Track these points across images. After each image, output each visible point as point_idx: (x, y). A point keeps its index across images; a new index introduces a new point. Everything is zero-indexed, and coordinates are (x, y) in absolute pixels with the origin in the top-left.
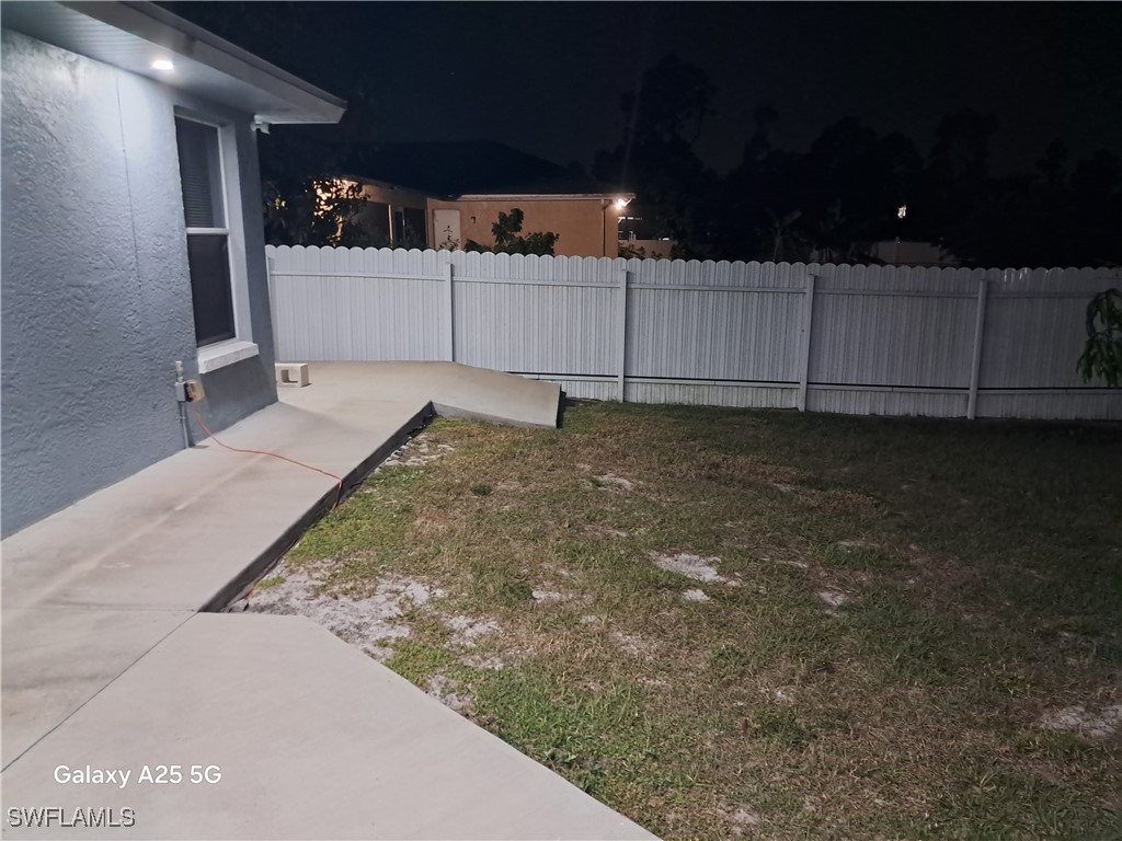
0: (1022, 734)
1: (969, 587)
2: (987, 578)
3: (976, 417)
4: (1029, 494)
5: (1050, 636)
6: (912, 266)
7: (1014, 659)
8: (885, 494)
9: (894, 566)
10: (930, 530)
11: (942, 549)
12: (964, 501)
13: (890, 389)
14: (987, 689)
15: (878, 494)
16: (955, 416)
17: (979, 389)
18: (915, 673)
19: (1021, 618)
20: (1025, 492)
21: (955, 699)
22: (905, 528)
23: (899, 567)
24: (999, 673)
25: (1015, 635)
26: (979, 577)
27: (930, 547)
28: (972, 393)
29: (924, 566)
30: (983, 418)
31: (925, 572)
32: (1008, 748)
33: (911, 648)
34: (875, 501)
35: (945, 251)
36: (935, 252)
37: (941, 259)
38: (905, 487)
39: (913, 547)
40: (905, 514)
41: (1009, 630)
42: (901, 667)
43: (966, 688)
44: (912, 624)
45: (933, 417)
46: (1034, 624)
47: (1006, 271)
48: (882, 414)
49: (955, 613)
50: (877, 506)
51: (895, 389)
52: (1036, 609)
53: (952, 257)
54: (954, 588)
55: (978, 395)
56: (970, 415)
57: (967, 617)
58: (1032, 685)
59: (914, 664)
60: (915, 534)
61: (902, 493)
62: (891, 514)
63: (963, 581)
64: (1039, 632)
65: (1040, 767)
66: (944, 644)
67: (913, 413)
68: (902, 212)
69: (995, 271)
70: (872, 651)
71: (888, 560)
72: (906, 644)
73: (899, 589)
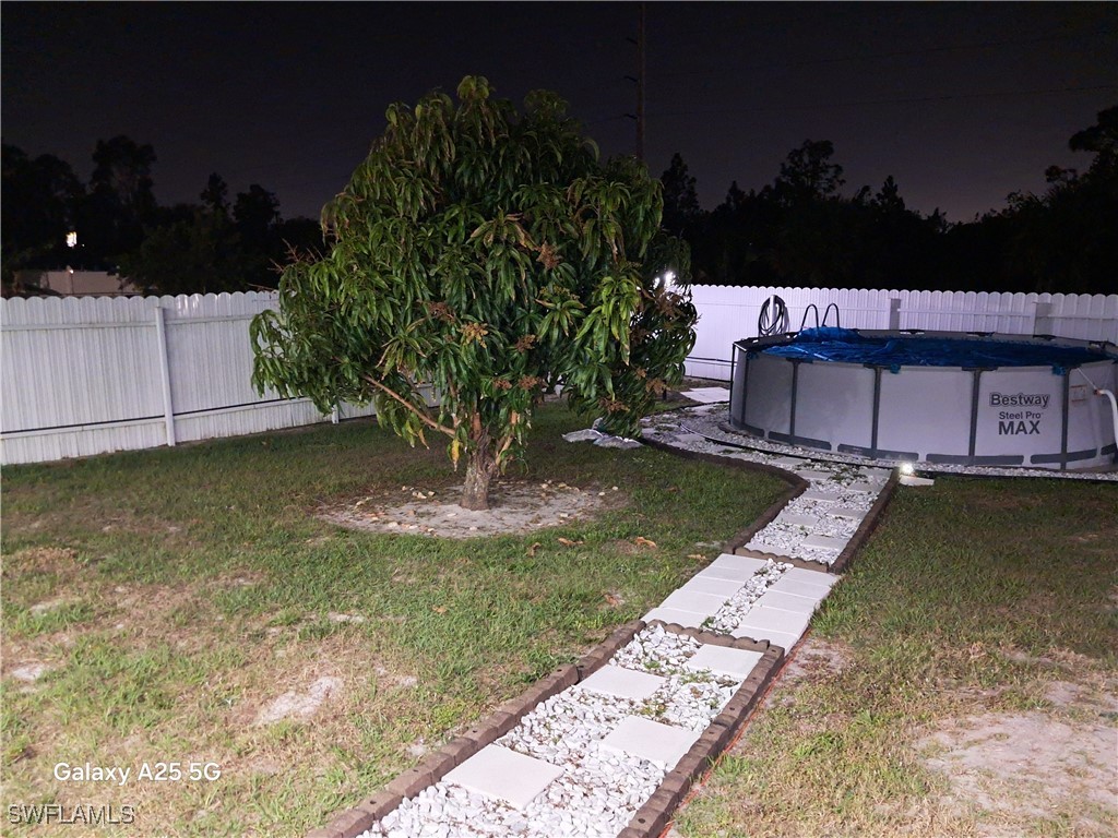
0: (241, 739)
1: (182, 613)
2: (199, 599)
3: (177, 443)
4: (232, 508)
5: (260, 636)
6: (96, 296)
7: (229, 669)
8: (84, 541)
9: (99, 615)
10: (137, 566)
11: (151, 583)
12: (172, 529)
13: (80, 428)
14: (206, 708)
15: (77, 542)
16: (155, 445)
17: (174, 415)
18: (131, 721)
19: (233, 629)
20: (229, 506)
21: (175, 731)
22: (109, 571)
23: (105, 615)
24: (215, 688)
25: (228, 646)
26: (191, 601)
27: (138, 584)
28: (168, 419)
29: (133, 606)
30: (183, 443)
31: (134, 612)
32: (229, 758)
33: (125, 696)
34: (73, 552)
35: (124, 280)
36: (114, 281)
37: (121, 288)
38: (106, 529)
39: (120, 589)
40: (108, 557)
41: (223, 643)
42: (115, 720)
43: (185, 716)
44: (123, 670)
45: (133, 451)
46: (246, 630)
47: (179, 297)
48: (75, 456)
49: (169, 644)
50: (75, 556)
51: (85, 427)
52: (245, 616)
53: (132, 286)
54: (167, 620)
55: (174, 421)
56: (171, 443)
57: (182, 644)
58: (247, 688)
59: (128, 712)
60: (121, 575)
61: (104, 535)
62: (94, 561)
63: (176, 608)
64: (250, 635)
65: (260, 763)
66: (160, 679)
67: (110, 450)
68: (72, 240)
69: (167, 298)
70: (80, 715)
71: (92, 610)
72: (118, 695)
73: (106, 638)
